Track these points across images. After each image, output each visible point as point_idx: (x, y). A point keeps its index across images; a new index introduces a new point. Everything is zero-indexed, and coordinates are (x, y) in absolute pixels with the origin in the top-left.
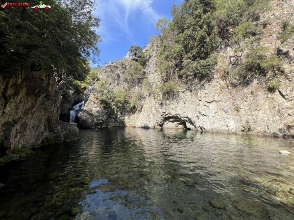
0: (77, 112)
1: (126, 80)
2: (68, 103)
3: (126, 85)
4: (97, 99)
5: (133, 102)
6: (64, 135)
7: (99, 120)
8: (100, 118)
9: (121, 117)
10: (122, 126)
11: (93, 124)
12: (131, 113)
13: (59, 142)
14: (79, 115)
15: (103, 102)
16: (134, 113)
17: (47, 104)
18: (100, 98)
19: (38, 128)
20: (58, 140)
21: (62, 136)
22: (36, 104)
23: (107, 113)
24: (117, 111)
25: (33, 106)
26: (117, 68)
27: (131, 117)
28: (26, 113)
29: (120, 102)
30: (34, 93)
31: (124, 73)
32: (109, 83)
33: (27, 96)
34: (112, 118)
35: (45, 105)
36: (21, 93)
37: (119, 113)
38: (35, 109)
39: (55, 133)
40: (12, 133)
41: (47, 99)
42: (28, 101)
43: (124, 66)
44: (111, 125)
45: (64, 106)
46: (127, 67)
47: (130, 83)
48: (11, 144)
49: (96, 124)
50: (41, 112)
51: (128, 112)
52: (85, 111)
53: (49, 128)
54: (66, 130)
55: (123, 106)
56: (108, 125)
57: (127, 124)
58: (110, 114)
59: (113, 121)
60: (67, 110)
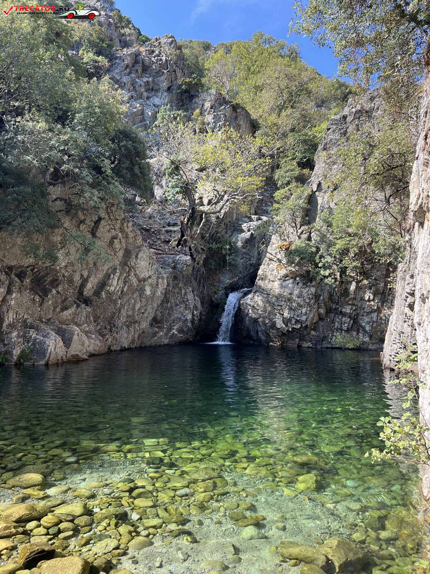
4: (288, 250)
7: (289, 320)
11: (275, 332)
14: (243, 305)
23: (317, 298)
37: (368, 296)
60: (223, 292)
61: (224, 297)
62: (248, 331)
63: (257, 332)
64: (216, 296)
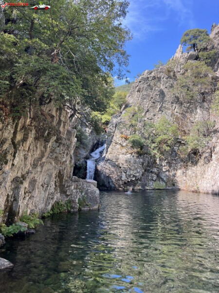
0: (97, 161)
1: (177, 100)
2: (84, 148)
3: (177, 109)
4: (126, 139)
5: (192, 141)
6: (79, 199)
7: (130, 176)
8: (132, 172)
9: (169, 171)
10: (172, 190)
11: (121, 182)
12: (189, 164)
13: (72, 210)
14: (99, 168)
15: (135, 144)
16: (195, 163)
17: (58, 151)
18: (131, 138)
19: (48, 186)
20: (72, 208)
21: (77, 201)
22: (46, 151)
23: (143, 164)
24: (160, 160)
25: (42, 155)
26: (159, 79)
27: (189, 172)
28: (35, 166)
29: (166, 143)
30: (43, 136)
31: (172, 86)
32: (146, 109)
33: (36, 141)
34: (152, 172)
35: (56, 153)
36: (29, 137)
37: (164, 163)
38: (44, 160)
39: (67, 196)
40: (20, 193)
41: (58, 144)
42: (37, 148)
43: (172, 74)
44: (152, 185)
45: (80, 154)
46: (178, 75)
47: (185, 105)
48: (19, 208)
49: (125, 183)
50: (51, 163)
51: (182, 160)
52: (108, 160)
53: (60, 188)
54: (82, 192)
55: (173, 151)
56: (146, 185)
57: (181, 186)
58: (148, 166)
59: (154, 178)
60: (83, 160)
61: (84, 163)
62: (104, 182)
63: (109, 182)
64: (79, 162)
